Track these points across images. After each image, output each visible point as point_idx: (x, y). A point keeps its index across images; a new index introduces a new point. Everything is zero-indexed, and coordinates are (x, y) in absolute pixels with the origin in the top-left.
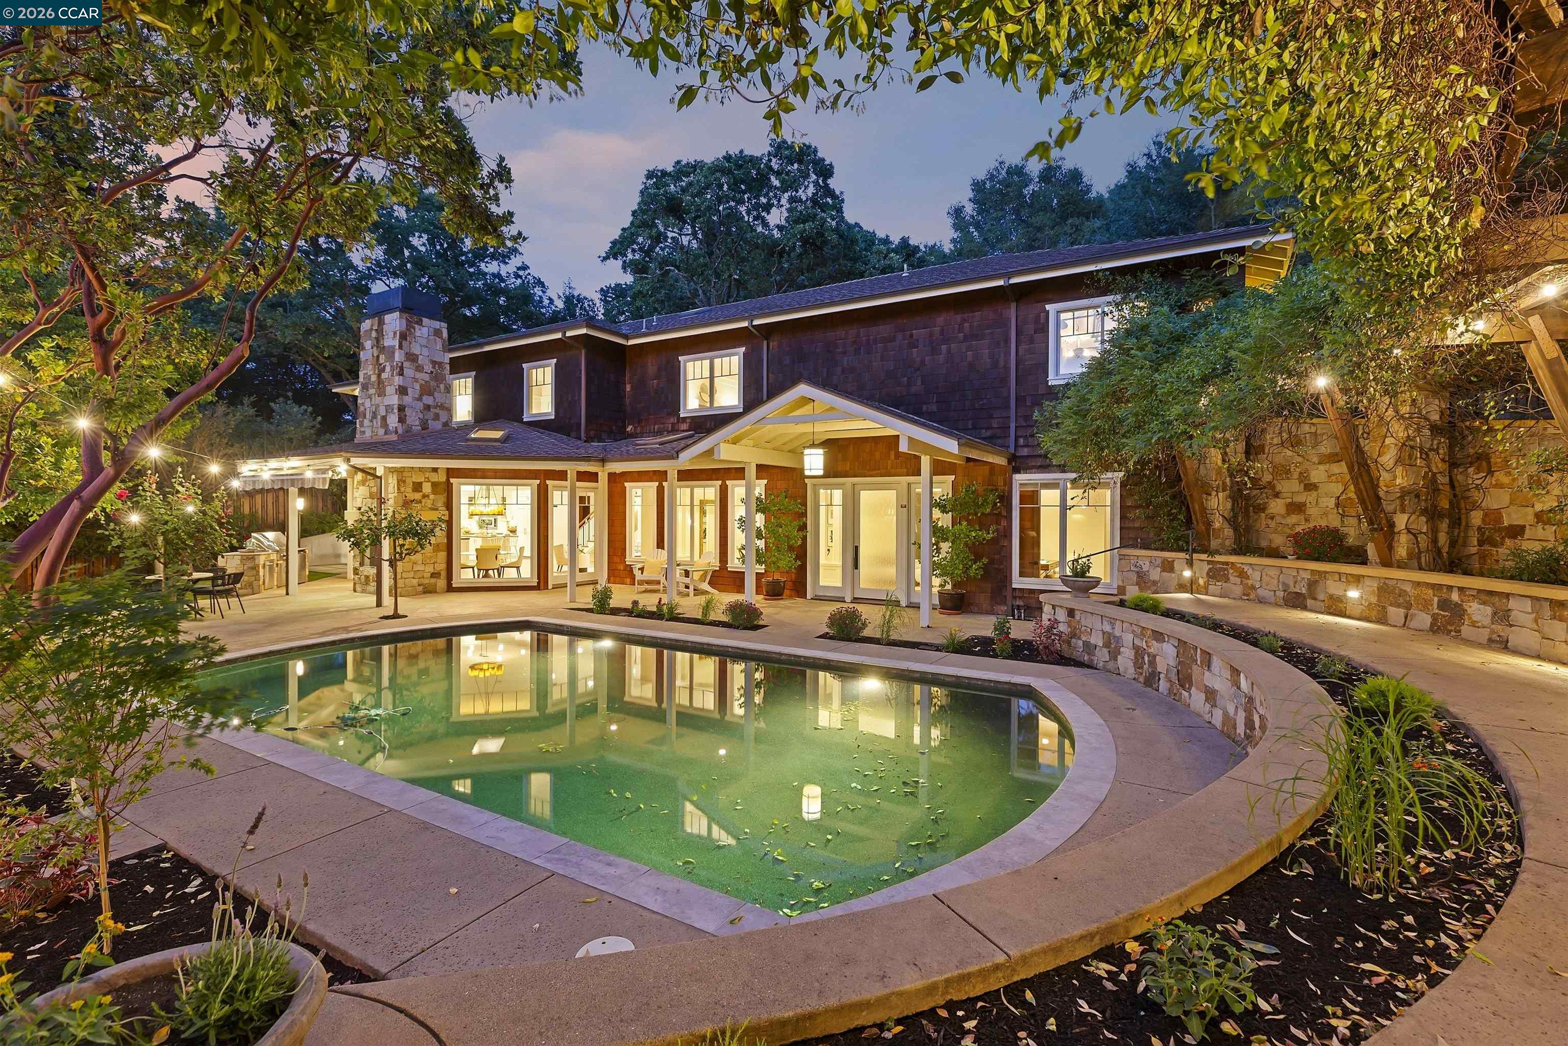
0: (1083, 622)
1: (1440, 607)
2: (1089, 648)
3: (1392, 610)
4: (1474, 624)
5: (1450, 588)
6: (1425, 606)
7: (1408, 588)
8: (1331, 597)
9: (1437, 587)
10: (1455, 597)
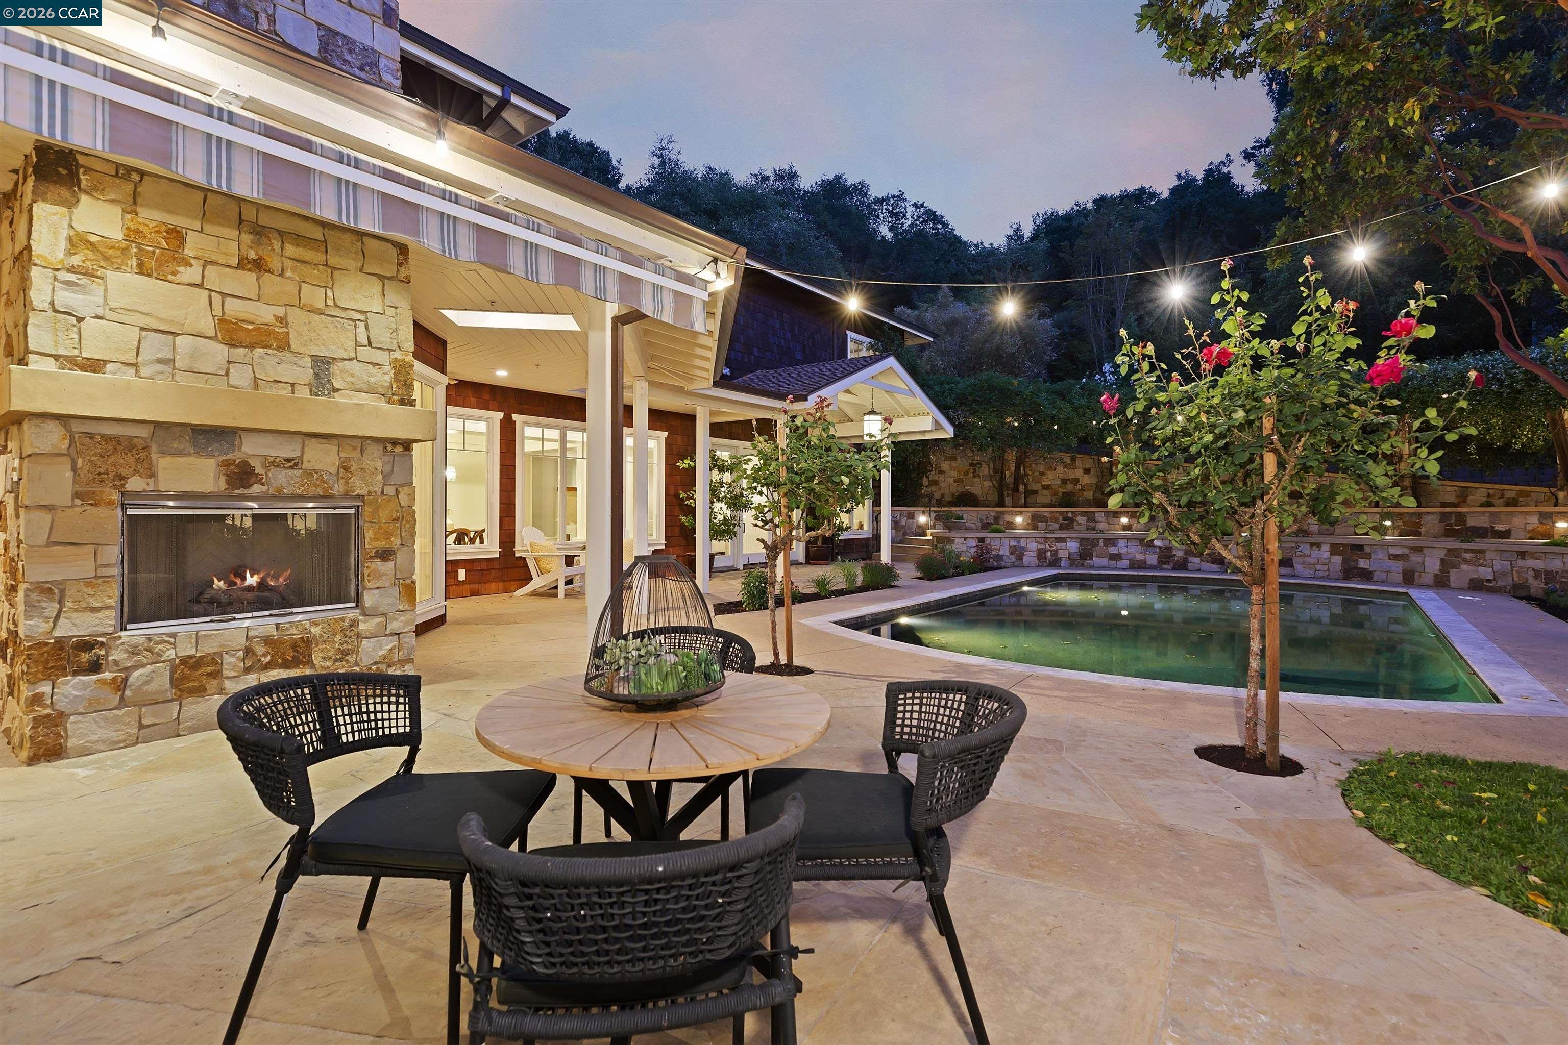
0: (992, 543)
1: (1064, 520)
2: (999, 558)
3: (1040, 524)
4: (1080, 524)
5: (1067, 512)
6: (1055, 520)
7: (1046, 514)
8: (1008, 522)
9: (1061, 513)
10: (1070, 515)
